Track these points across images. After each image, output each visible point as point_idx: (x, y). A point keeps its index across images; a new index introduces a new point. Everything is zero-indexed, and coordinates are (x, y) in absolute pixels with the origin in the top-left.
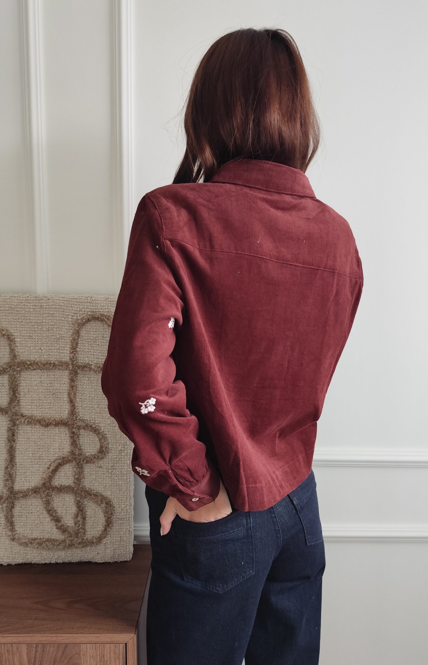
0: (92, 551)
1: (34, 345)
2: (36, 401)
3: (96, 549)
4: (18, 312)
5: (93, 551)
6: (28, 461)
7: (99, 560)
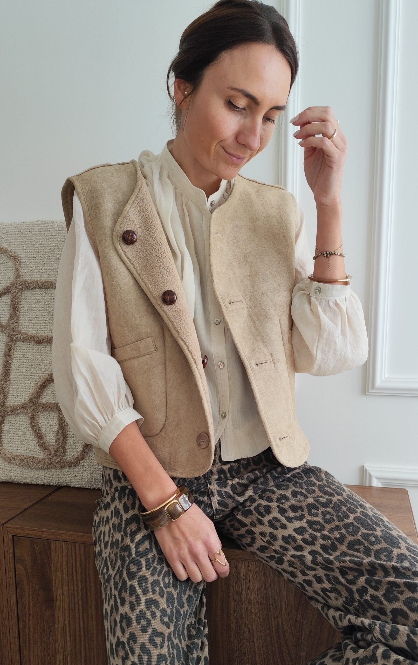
1: (36, 265)
2: (33, 319)
3: (73, 471)
4: (26, 235)
5: (71, 473)
6: (21, 377)
7: (76, 484)
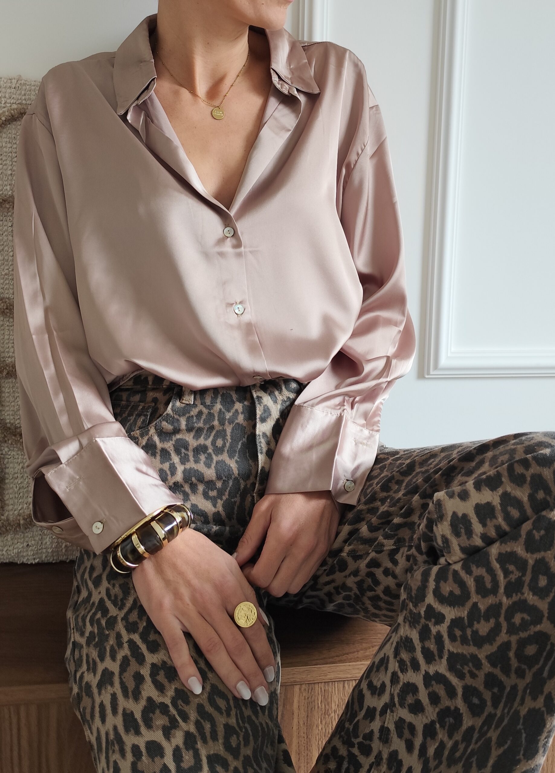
0: (16, 541)
3: (23, 537)
5: (19, 540)
7: (30, 558)
